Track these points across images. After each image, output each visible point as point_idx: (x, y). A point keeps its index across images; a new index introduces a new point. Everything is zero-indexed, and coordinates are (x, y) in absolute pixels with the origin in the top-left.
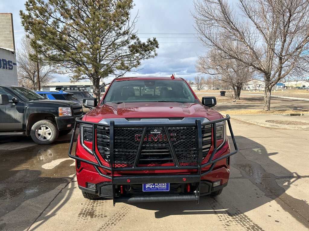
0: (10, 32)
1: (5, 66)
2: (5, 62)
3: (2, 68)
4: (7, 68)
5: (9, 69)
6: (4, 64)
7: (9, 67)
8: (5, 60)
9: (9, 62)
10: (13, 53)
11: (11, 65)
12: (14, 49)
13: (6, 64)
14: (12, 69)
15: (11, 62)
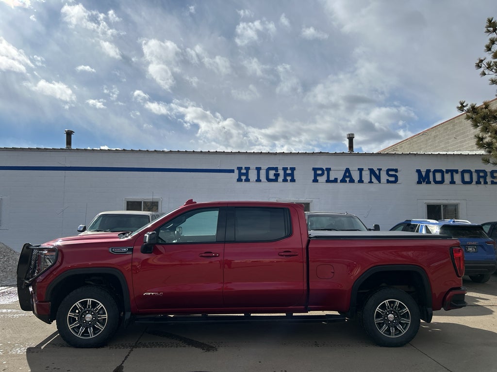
1: (481, 180)
2: (481, 174)
3: (474, 182)
4: (486, 183)
5: (493, 183)
6: (479, 177)
7: (492, 181)
8: (483, 171)
13: (484, 177)
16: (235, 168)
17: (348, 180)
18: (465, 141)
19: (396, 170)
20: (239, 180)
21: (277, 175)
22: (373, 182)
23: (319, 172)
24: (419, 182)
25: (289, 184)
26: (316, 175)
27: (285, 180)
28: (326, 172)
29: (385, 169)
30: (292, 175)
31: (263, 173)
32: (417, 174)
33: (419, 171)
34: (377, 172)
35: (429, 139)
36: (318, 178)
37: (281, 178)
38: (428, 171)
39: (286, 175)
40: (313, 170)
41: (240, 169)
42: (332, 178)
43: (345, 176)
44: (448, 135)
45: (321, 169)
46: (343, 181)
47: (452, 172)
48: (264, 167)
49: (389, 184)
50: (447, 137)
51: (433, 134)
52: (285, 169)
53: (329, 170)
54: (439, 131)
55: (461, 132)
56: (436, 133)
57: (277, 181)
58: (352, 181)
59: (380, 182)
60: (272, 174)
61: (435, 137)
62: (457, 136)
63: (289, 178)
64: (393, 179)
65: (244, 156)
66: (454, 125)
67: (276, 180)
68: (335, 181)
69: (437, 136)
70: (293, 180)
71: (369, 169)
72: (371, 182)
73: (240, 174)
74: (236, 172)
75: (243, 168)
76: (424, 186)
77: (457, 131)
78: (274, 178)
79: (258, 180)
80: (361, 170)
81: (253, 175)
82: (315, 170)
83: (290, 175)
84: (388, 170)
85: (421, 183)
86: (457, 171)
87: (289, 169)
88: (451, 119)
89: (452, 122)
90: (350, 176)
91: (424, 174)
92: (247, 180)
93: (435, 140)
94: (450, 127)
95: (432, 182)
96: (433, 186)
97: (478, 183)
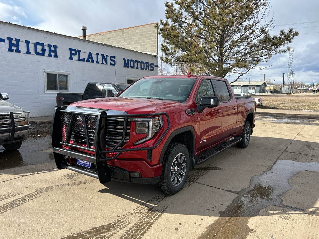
0: (156, 39)
1: (147, 68)
2: (147, 65)
3: (145, 69)
4: (149, 70)
5: (151, 70)
6: (147, 66)
7: (151, 69)
8: (148, 63)
9: (151, 64)
10: (156, 57)
11: (153, 67)
12: (157, 53)
13: (148, 66)
14: (153, 70)
15: (153, 64)
16: (5, 38)
17: (90, 60)
18: (130, 44)
19: (114, 57)
20: (10, 50)
21: (44, 50)
22: (103, 64)
23: (73, 52)
24: (124, 67)
25: (53, 59)
26: (72, 54)
27: (50, 55)
28: (77, 53)
29: (109, 55)
30: (55, 51)
31: (32, 47)
32: (123, 61)
33: (124, 59)
34: (106, 57)
35: (105, 38)
36: (73, 57)
37: (47, 53)
38: (128, 60)
39: (50, 51)
40: (69, 50)
41: (10, 39)
42: (81, 58)
43: (89, 58)
44: (119, 38)
45: (75, 50)
46: (88, 61)
47: (138, 62)
48: (33, 41)
49: (111, 66)
50: (118, 40)
51: (108, 35)
52: (50, 46)
53: (79, 51)
54: (113, 35)
55: (128, 38)
56: (110, 35)
57: (44, 56)
58: (93, 61)
59: (107, 64)
60: (39, 48)
61: (109, 38)
62: (125, 40)
63: (53, 54)
64: (113, 63)
65: (13, 28)
66: (123, 33)
67: (43, 54)
68: (83, 60)
69: (111, 38)
70: (56, 56)
71: (102, 54)
72: (102, 63)
73: (11, 45)
74: (7, 42)
75: (14, 39)
76: (126, 68)
77: (125, 37)
78: (41, 52)
79: (28, 52)
80: (97, 54)
81: (23, 47)
82: (71, 50)
83: (53, 51)
84: (111, 57)
85: (125, 67)
86: (139, 62)
87: (53, 46)
88: (122, 29)
89: (122, 31)
90: (92, 58)
91: (126, 61)
92: (18, 51)
93: (109, 40)
94: (121, 34)
95: (130, 67)
96: (130, 69)
97: (146, 69)
